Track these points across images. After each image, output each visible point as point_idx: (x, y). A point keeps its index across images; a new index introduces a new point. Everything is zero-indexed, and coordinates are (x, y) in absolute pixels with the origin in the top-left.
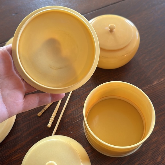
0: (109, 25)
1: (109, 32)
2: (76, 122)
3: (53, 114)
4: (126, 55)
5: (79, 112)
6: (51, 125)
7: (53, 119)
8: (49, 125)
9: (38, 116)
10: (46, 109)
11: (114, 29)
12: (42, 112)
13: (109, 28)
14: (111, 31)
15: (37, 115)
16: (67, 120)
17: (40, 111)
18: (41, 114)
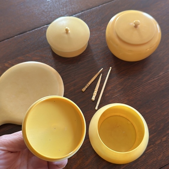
0: (134, 21)
1: (134, 27)
2: (116, 97)
3: (95, 90)
4: (148, 50)
5: (118, 88)
6: (95, 99)
7: (96, 94)
8: (93, 98)
9: (82, 92)
10: (88, 86)
11: (138, 25)
12: (86, 88)
13: (135, 24)
14: (136, 26)
15: (81, 90)
16: (107, 94)
17: (84, 87)
18: (85, 89)
